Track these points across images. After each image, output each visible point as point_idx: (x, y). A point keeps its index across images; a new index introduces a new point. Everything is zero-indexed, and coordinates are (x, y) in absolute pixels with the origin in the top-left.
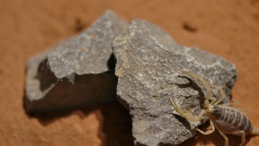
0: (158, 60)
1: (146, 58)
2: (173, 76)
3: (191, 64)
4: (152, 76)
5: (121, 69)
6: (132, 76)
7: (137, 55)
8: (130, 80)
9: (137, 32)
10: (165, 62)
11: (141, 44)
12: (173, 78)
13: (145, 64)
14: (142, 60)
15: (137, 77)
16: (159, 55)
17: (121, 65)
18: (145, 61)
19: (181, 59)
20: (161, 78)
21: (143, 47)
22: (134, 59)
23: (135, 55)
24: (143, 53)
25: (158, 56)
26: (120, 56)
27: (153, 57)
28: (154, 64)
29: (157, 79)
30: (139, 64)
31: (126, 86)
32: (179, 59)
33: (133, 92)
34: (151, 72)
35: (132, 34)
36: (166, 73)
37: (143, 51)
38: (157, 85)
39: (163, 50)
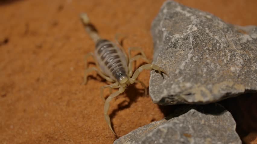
0: (209, 56)
1: (212, 66)
2: (220, 40)
3: (199, 26)
4: (228, 59)
5: (235, 87)
6: (239, 76)
7: (212, 76)
8: (243, 78)
9: (183, 81)
10: (208, 49)
11: (197, 75)
12: (222, 40)
13: (219, 67)
14: (216, 70)
15: (238, 72)
16: (202, 56)
17: (232, 87)
18: (216, 66)
19: (198, 36)
20: (227, 51)
21: (200, 72)
22: (218, 77)
23: (213, 77)
24: (207, 70)
25: (204, 56)
26: (223, 89)
27: (208, 61)
28: (215, 58)
29: (229, 54)
30: (221, 72)
31: (251, 81)
32: (198, 38)
33: (254, 73)
34: (225, 61)
35: (188, 85)
36: (220, 47)
37: (205, 70)
38: (235, 54)
39: (194, 53)
